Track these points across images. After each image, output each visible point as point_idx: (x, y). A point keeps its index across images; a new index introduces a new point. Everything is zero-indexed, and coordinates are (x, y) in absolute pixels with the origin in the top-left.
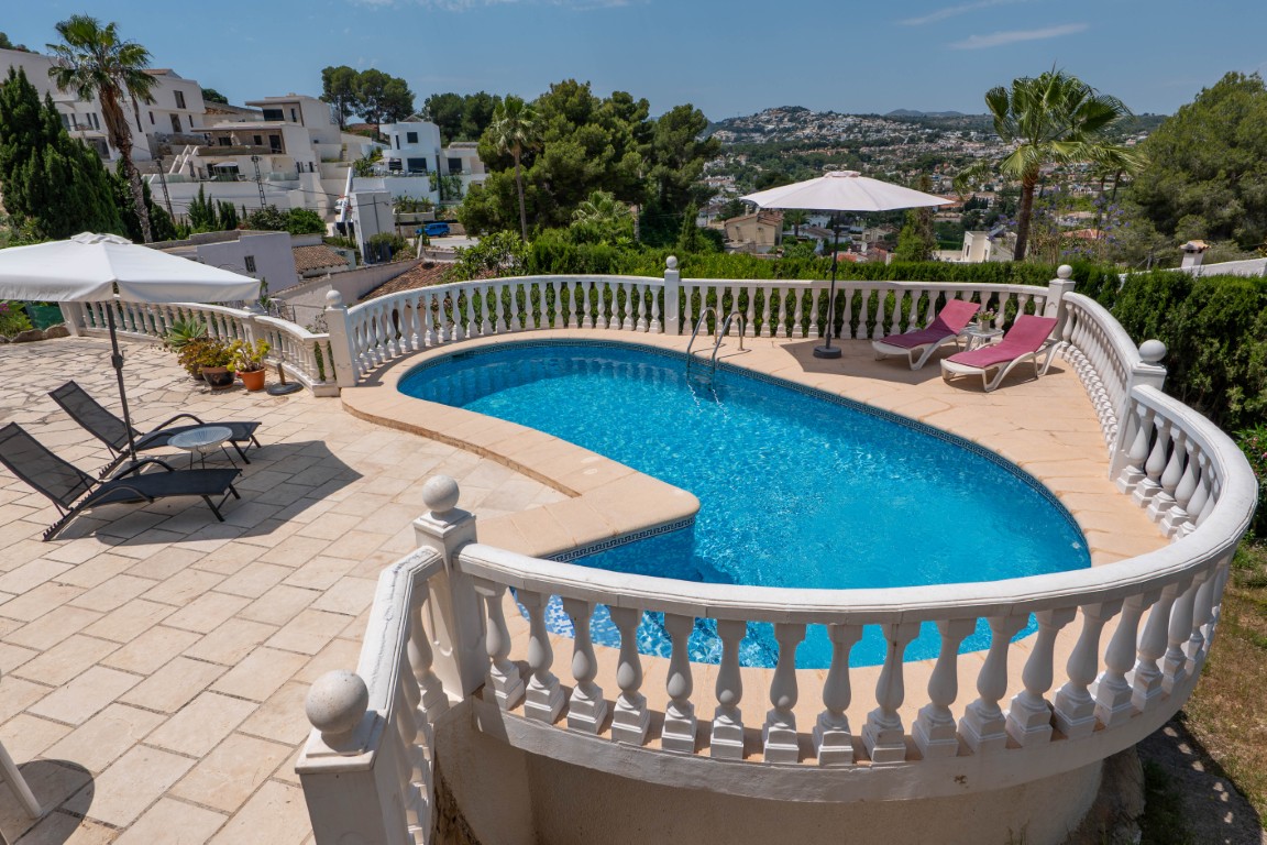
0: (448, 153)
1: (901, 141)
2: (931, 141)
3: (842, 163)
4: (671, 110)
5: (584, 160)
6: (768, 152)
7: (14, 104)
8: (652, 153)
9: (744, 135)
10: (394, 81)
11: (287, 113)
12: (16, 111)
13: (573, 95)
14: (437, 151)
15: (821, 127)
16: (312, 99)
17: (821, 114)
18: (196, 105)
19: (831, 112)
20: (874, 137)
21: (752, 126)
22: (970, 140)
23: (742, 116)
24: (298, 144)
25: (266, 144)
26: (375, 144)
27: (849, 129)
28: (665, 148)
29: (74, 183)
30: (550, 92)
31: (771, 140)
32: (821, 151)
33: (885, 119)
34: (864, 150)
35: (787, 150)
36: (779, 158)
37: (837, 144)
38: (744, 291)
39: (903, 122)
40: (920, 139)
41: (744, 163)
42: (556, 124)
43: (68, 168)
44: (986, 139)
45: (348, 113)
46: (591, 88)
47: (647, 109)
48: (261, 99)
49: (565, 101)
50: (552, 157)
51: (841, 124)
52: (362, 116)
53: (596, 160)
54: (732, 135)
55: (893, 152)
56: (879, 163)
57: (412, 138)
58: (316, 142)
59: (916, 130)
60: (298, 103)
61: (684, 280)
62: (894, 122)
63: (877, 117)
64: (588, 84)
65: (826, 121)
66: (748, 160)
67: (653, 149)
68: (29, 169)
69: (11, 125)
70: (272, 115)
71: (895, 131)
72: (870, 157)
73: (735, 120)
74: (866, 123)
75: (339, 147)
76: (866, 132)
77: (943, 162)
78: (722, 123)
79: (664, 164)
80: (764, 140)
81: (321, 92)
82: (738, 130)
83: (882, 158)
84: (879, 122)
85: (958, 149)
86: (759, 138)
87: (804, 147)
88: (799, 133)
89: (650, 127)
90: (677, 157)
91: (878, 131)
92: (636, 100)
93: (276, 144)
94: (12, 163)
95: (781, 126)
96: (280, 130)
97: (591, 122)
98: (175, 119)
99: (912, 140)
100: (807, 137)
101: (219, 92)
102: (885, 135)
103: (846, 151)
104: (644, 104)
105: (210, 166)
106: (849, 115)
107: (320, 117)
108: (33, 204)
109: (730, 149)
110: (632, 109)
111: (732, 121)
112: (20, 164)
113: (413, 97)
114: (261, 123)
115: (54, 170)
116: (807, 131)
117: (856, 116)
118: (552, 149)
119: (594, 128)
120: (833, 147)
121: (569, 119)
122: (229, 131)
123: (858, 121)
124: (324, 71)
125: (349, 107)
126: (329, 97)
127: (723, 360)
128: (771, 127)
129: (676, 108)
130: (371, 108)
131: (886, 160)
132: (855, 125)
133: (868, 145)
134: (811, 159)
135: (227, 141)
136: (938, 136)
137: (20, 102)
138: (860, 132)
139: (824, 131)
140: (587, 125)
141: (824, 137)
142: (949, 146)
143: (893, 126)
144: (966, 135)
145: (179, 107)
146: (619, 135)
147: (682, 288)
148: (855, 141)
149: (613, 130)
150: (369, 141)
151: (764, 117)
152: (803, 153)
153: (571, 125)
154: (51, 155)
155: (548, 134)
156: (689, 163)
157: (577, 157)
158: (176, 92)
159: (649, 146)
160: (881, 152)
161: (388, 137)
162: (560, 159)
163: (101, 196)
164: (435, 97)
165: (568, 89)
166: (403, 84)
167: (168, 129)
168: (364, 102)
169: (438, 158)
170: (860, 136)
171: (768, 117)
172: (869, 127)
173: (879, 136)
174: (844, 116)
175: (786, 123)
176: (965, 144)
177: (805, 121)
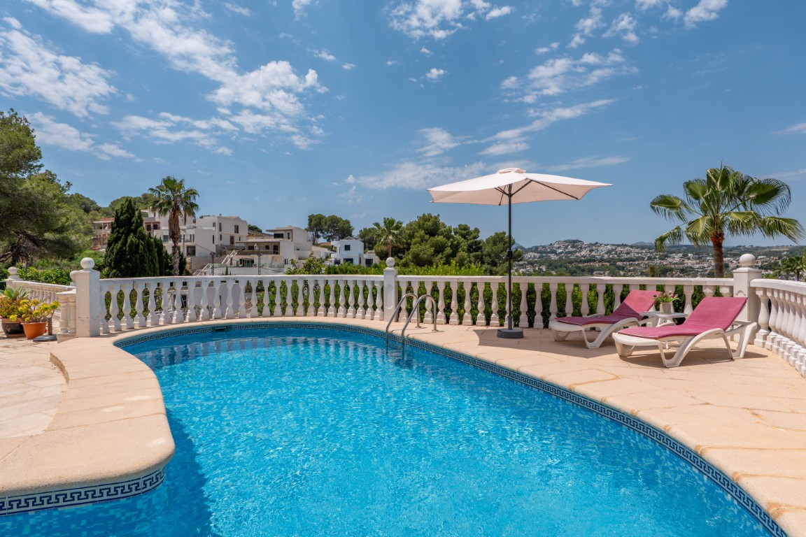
0: (366, 256)
1: (643, 259)
2: (663, 259)
3: (606, 270)
4: (493, 235)
5: (433, 255)
6: (559, 264)
7: (122, 214)
8: (482, 258)
9: (544, 255)
10: (344, 221)
11: (286, 235)
12: (122, 217)
13: (429, 221)
14: (360, 255)
15: (591, 251)
16: (299, 229)
17: (591, 244)
18: (244, 232)
19: (597, 243)
20: (626, 256)
21: (549, 250)
22: (689, 259)
23: (542, 245)
24: (287, 250)
25: (271, 249)
26: (329, 252)
27: (609, 252)
28: (489, 255)
29: (138, 253)
30: (417, 220)
31: (561, 258)
32: (592, 264)
33: (631, 247)
34: (619, 264)
35: (571, 263)
36: (566, 267)
37: (602, 260)
38: (448, 285)
39: (643, 248)
40: (655, 258)
41: (544, 270)
42: (419, 236)
43: (137, 246)
44: (699, 258)
45: (318, 237)
46: (440, 218)
47: (478, 233)
48: (274, 228)
49: (423, 225)
50: (414, 254)
51: (603, 250)
52: (325, 238)
53: (440, 256)
54: (537, 255)
55: (638, 265)
56: (630, 271)
57: (347, 248)
58: (298, 250)
59: (652, 253)
60: (292, 230)
61: (399, 276)
62: (637, 248)
63: (626, 245)
64: (439, 215)
65: (594, 248)
66: (547, 268)
67: (482, 255)
68: (119, 245)
69: (117, 224)
70: (277, 236)
71: (638, 253)
72: (623, 268)
73: (539, 247)
74: (619, 249)
75: (310, 253)
76: (620, 254)
77: (673, 271)
78: (531, 249)
79: (489, 264)
80: (557, 258)
81: (307, 226)
82: (541, 252)
83: (632, 268)
84: (627, 248)
85: (682, 263)
86: (553, 257)
87: (581, 262)
88: (577, 254)
89: (480, 243)
90: (497, 260)
91: (628, 253)
92: (472, 229)
93: (276, 249)
94: (112, 243)
95: (567, 250)
96: (279, 243)
97: (439, 235)
98: (232, 238)
99: (650, 258)
100: (583, 256)
101: (259, 227)
102: (632, 255)
103: (608, 264)
104: (477, 231)
105: (241, 260)
106: (608, 245)
107: (302, 238)
108: (115, 263)
109: (536, 262)
110: (469, 233)
111: (537, 248)
112: (115, 244)
113: (353, 229)
114: (273, 240)
115: (130, 246)
116: (583, 253)
117: (613, 245)
118: (414, 249)
119: (440, 238)
120: (600, 262)
121: (426, 234)
122: (254, 243)
123: (614, 248)
124: (309, 217)
125: (319, 233)
126: (310, 229)
127: (411, 336)
128: (560, 251)
129: (496, 234)
130: (330, 234)
131: (634, 270)
132: (613, 250)
133: (621, 261)
134: (586, 268)
135: (251, 248)
136: (666, 256)
137: (125, 214)
138: (616, 254)
139: (593, 253)
140: (436, 237)
141: (594, 256)
142: (675, 262)
143: (637, 251)
144: (685, 256)
145: (235, 232)
146: (455, 243)
147: (398, 283)
148: (613, 259)
149: (451, 240)
150: (326, 250)
151: (556, 246)
152: (581, 265)
153: (427, 236)
154: (132, 238)
155: (414, 240)
156: (503, 263)
157: (429, 253)
158: (235, 226)
159: (479, 253)
160: (631, 265)
161: (336, 248)
162: (418, 255)
163: (152, 261)
164: (365, 229)
165: (426, 218)
166: (348, 222)
167: (228, 243)
168: (328, 231)
169: (360, 259)
170: (616, 256)
171: (559, 246)
172: (621, 251)
173: (629, 256)
174: (605, 245)
175: (570, 249)
176: (686, 261)
177: (581, 248)
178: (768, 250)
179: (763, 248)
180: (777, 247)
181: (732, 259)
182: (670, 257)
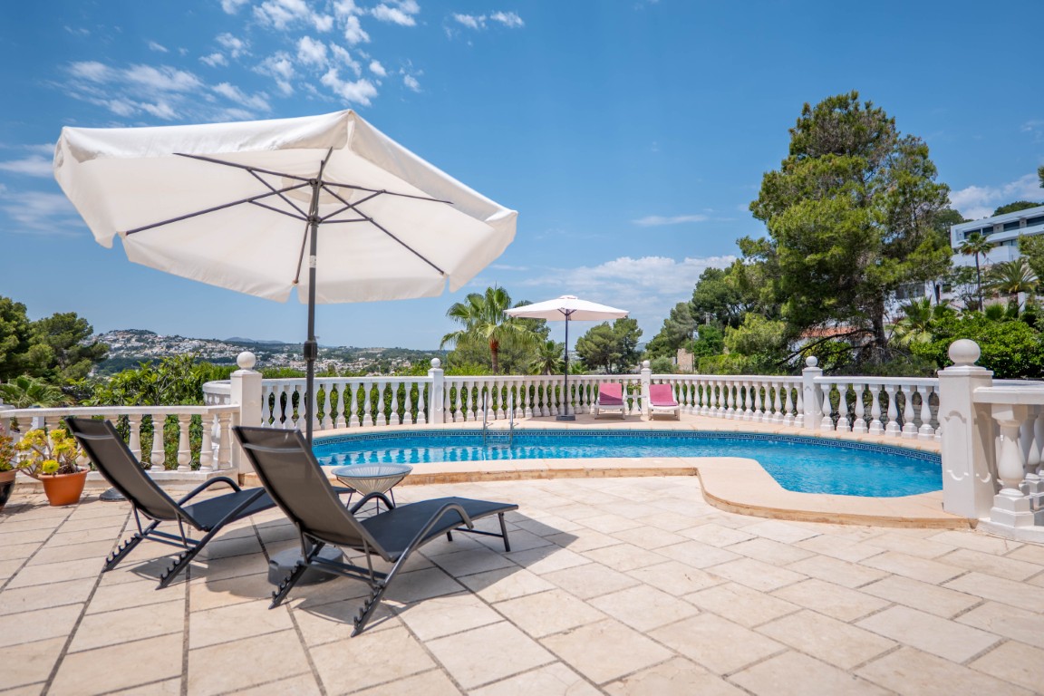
15: (169, 347)
17: (168, 337)
19: (177, 336)
20: (217, 356)
22: (294, 360)
27: (195, 350)
31: (119, 356)
33: (226, 343)
47: (24, 311)
51: (187, 346)
62: (233, 345)
63: (219, 342)
65: (173, 343)
71: (235, 352)
74: (210, 346)
76: (211, 352)
80: (111, 356)
84: (220, 345)
88: (147, 351)
91: (221, 352)
92: (13, 303)
95: (129, 345)
100: (156, 355)
102: (227, 355)
106: (193, 339)
116: (156, 350)
117: (201, 340)
123: (202, 344)
128: (117, 345)
132: (201, 347)
136: (269, 356)
138: (205, 352)
139: (172, 351)
141: (172, 355)
143: (233, 349)
144: (290, 356)
148: (202, 358)
151: (111, 337)
170: (205, 355)
171: (115, 338)
172: (213, 349)
173: (223, 355)
174: (190, 340)
175: (134, 343)
176: (291, 363)
177: (153, 342)
178: (365, 352)
179: (361, 350)
180: (372, 349)
181: (336, 361)
182: (273, 357)
